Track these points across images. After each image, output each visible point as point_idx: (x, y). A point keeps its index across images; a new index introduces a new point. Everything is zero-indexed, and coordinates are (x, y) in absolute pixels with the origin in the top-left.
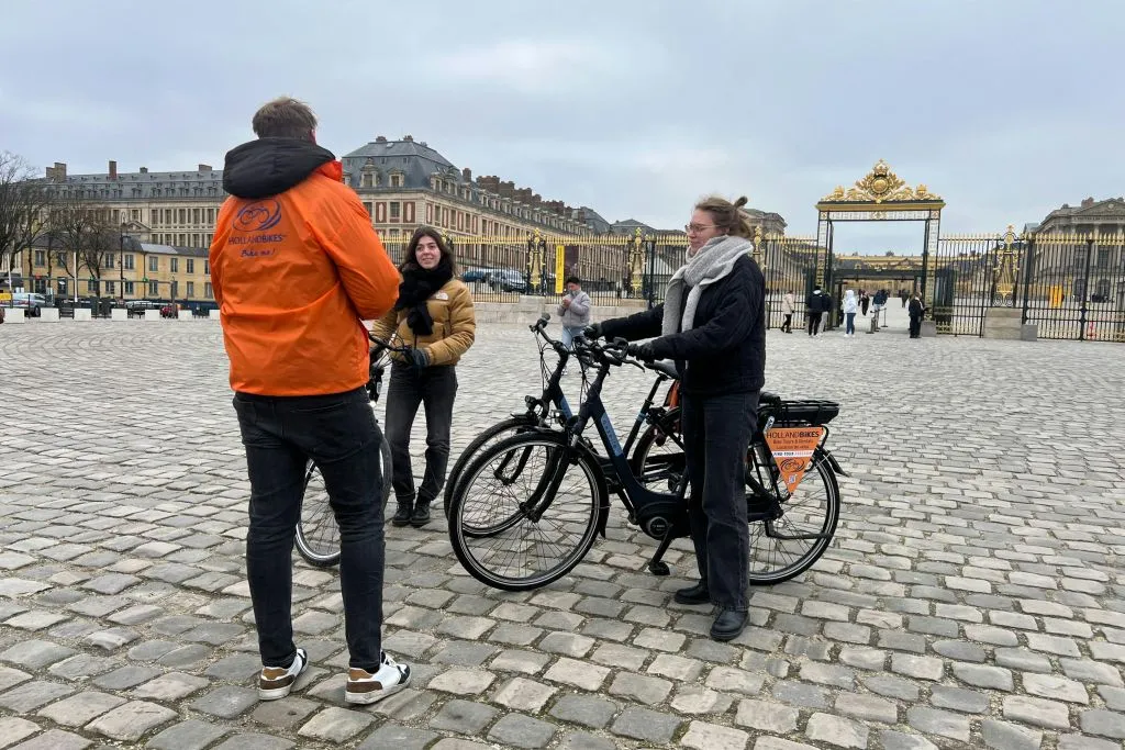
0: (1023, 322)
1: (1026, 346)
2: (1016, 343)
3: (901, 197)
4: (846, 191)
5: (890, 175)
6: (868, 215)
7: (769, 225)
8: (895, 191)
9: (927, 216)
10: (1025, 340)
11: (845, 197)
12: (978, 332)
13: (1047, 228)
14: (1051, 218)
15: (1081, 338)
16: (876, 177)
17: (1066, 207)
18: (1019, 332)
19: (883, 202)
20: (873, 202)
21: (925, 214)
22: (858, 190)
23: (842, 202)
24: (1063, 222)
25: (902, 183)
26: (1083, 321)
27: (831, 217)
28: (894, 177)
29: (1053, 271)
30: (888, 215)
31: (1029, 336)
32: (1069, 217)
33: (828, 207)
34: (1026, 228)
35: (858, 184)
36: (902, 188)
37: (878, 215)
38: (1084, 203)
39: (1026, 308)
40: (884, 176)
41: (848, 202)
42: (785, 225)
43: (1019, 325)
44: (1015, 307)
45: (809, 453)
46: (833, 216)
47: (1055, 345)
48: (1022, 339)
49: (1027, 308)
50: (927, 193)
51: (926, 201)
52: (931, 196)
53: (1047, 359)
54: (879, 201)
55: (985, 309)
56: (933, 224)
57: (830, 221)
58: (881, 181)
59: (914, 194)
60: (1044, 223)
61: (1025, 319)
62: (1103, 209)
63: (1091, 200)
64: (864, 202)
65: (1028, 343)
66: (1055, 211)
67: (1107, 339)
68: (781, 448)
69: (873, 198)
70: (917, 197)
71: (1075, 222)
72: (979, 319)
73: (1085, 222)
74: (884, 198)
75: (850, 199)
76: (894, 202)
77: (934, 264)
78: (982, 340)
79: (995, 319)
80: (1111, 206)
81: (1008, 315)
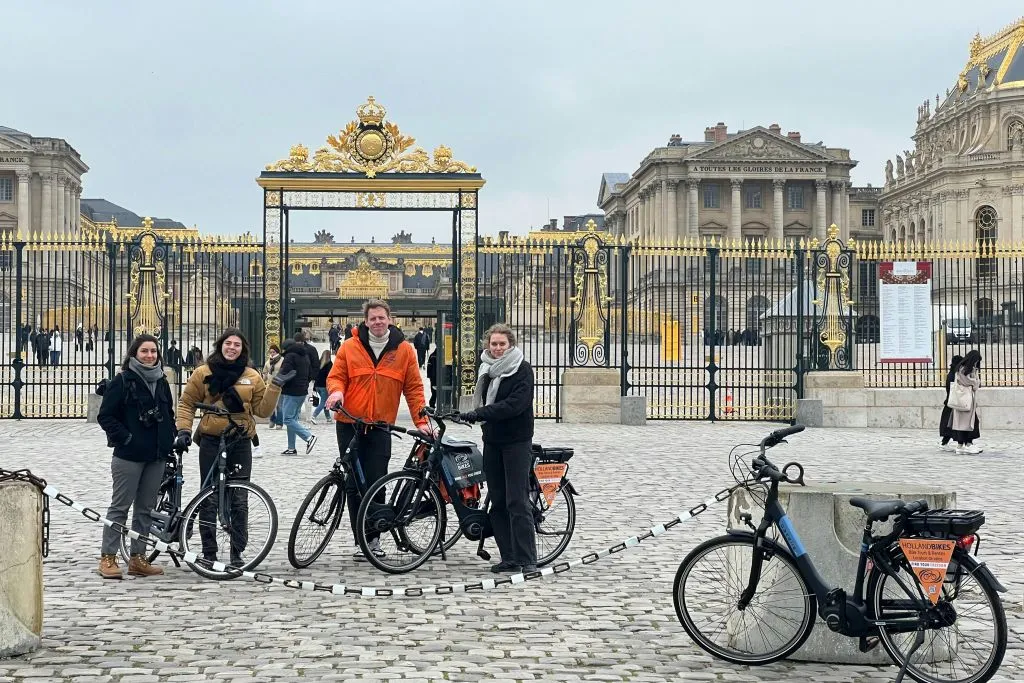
0: (624, 393)
1: (631, 433)
2: (615, 430)
3: (408, 167)
4: (311, 154)
5: (388, 125)
6: (352, 199)
7: (45, 167)
8: (397, 155)
9: (455, 203)
10: (628, 424)
11: (310, 165)
12: (554, 414)
13: (645, 185)
14: (651, 165)
15: (712, 418)
16: (364, 128)
17: (676, 141)
18: (618, 410)
19: (380, 175)
20: (362, 175)
21: (452, 200)
22: (332, 150)
23: (304, 174)
24: (674, 175)
25: (410, 142)
26: (712, 387)
27: (287, 202)
28: (395, 130)
29: (663, 279)
30: (390, 200)
31: (633, 416)
32: (684, 164)
33: (281, 182)
34: (604, 183)
35: (333, 142)
36: (410, 151)
37: (371, 198)
38: (710, 133)
39: (625, 368)
40: (379, 128)
41: (316, 174)
42: (82, 169)
43: (617, 397)
44: (608, 367)
45: (558, 480)
46: (290, 199)
47: (673, 429)
48: (623, 422)
49: (628, 368)
50: (453, 160)
51: (452, 175)
52: (460, 166)
53: (663, 448)
54: (371, 174)
55: (561, 370)
56: (467, 217)
57: (285, 209)
58: (372, 137)
59: (431, 162)
60: (640, 175)
61: (625, 386)
62: (744, 148)
63: (721, 127)
64: (345, 175)
65: (634, 429)
66: (658, 151)
67: (749, 417)
68: (543, 477)
69: (361, 168)
70: (436, 168)
71: (696, 174)
72: (554, 388)
73: (715, 175)
74: (381, 168)
75: (321, 169)
76: (397, 175)
77: (472, 291)
78: (561, 427)
79: (579, 389)
80: (759, 142)
81: (598, 381)
